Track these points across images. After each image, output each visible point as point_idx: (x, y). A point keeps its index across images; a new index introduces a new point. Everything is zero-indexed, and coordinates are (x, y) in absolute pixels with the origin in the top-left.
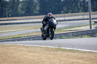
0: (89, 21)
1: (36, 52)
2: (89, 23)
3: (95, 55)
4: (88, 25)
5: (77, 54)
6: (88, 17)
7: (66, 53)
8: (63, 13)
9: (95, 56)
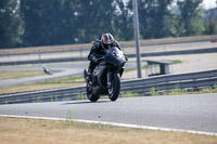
0: (135, 59)
1: (16, 130)
2: (136, 64)
3: (148, 135)
4: (132, 69)
5: (109, 134)
6: (132, 51)
7: (85, 133)
8: (78, 43)
9: (148, 139)
